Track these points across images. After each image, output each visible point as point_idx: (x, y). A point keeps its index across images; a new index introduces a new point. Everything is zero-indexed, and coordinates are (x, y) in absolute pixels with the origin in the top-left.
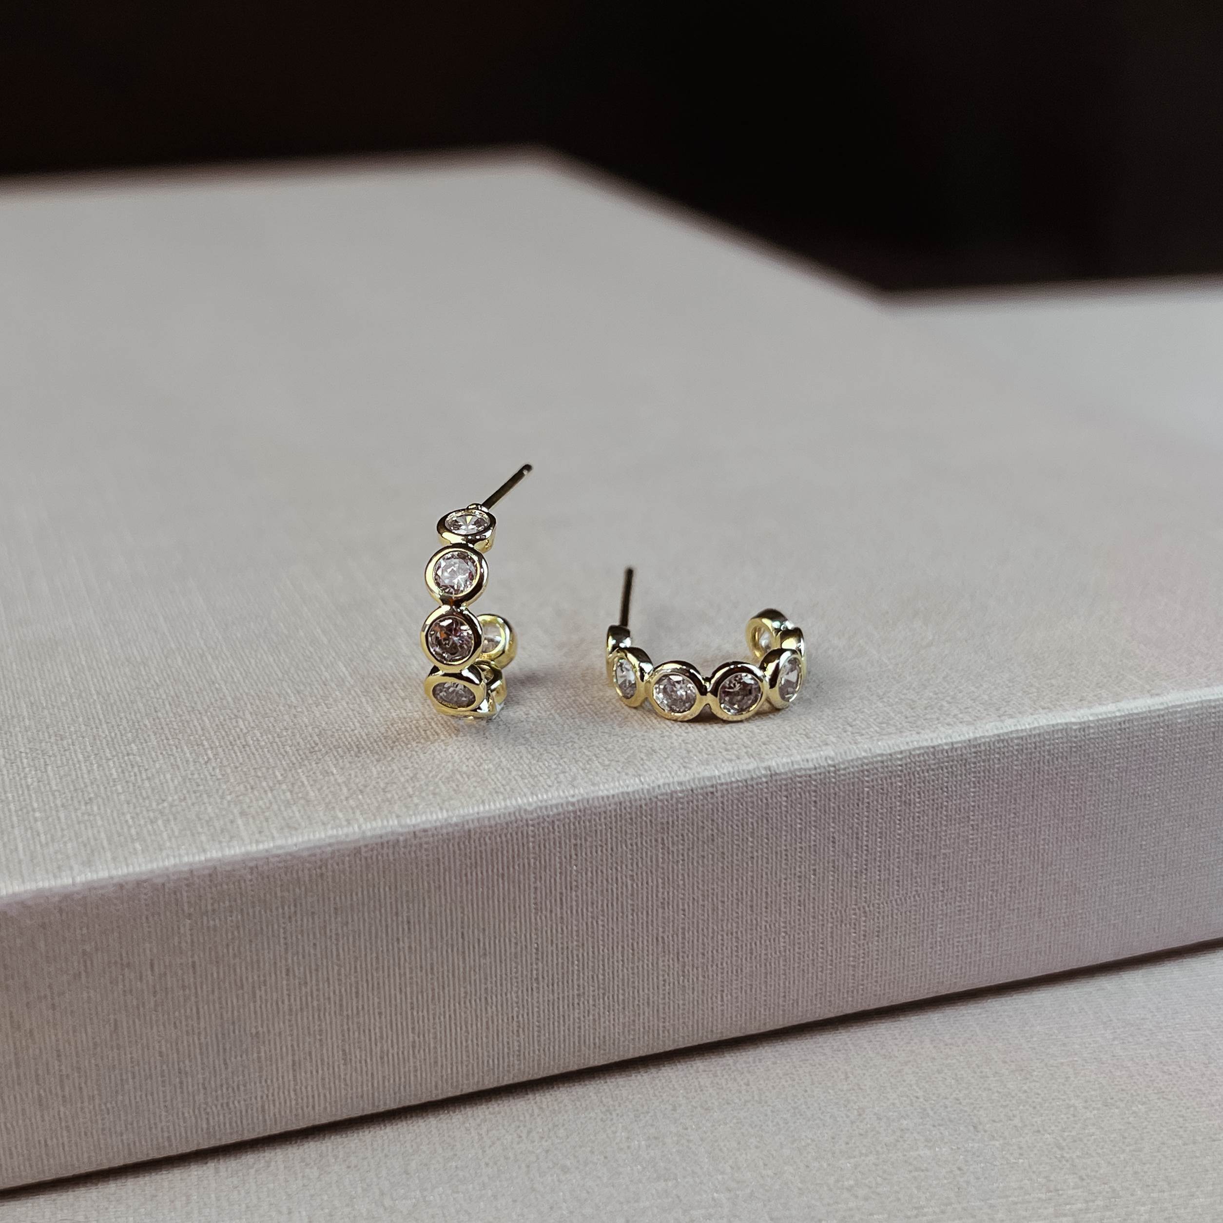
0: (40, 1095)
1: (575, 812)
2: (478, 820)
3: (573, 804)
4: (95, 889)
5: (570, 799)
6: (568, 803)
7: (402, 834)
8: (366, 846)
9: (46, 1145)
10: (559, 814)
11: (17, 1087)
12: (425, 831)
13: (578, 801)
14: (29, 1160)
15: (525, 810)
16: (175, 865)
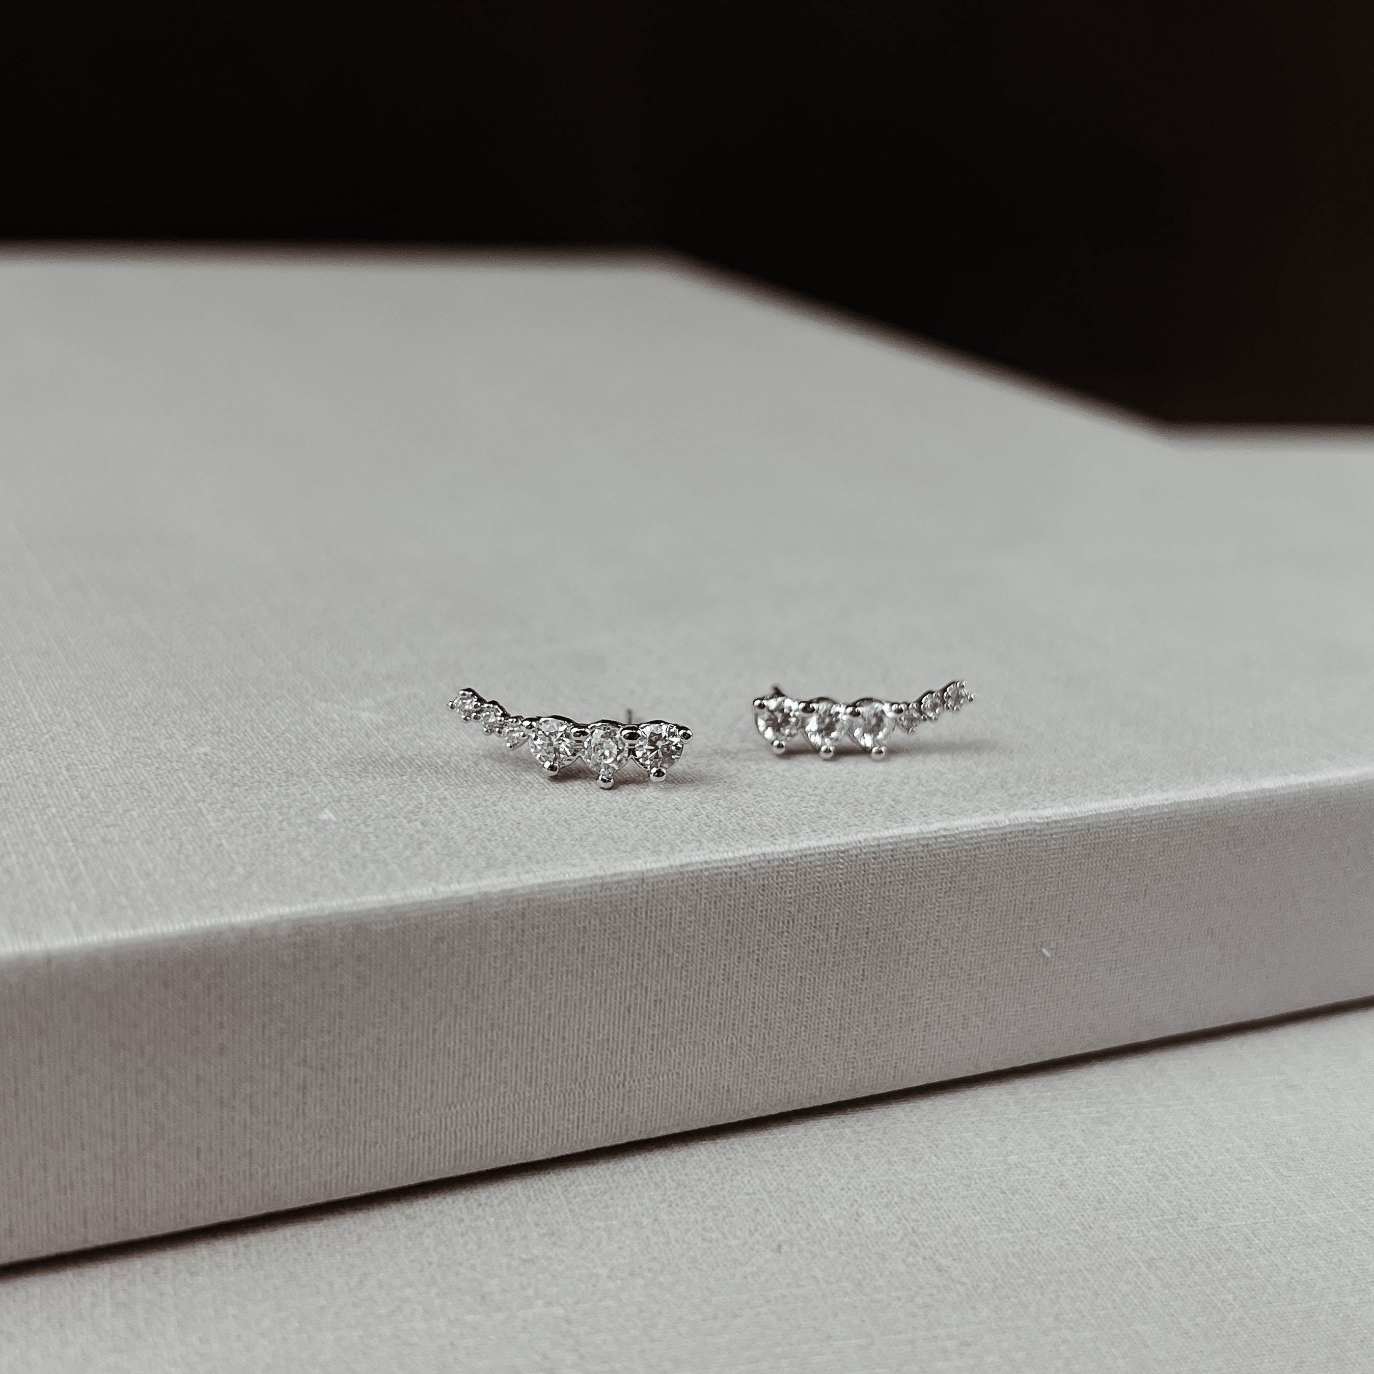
0: (732, 1044)
1: (1168, 813)
2: (1096, 815)
3: (1167, 806)
4: (805, 856)
5: (1166, 803)
6: (1163, 805)
7: (1038, 824)
8: (1011, 833)
9: (728, 1091)
10: (1156, 814)
11: (716, 1035)
12: (1056, 822)
13: (1171, 804)
14: (712, 1104)
15: (1132, 810)
16: (865, 840)
